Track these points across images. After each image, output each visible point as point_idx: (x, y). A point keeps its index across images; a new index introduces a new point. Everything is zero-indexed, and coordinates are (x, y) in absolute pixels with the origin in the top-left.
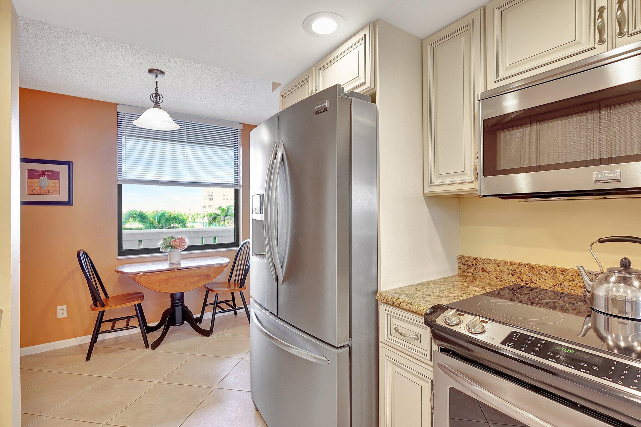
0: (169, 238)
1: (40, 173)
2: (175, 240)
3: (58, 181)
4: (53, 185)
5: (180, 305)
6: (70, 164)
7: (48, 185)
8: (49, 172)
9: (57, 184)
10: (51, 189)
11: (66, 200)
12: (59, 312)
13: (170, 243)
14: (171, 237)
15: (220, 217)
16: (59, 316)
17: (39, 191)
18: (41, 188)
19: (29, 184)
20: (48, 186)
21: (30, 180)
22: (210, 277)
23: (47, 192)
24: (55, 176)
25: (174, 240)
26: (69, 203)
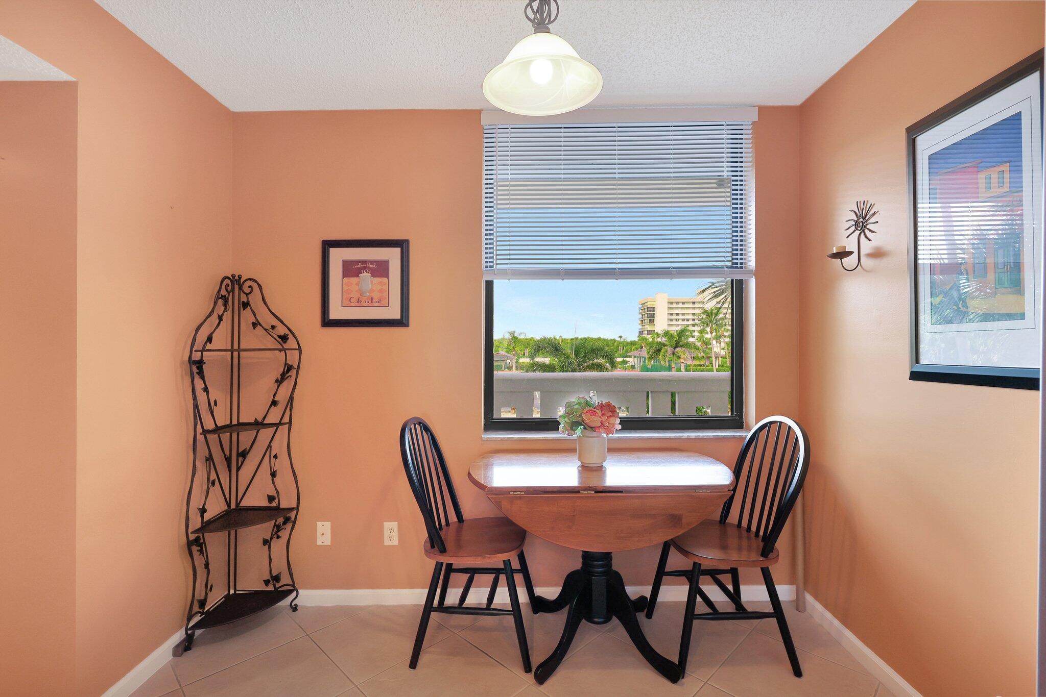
0: (579, 403)
1: (360, 265)
2: (591, 408)
3: (385, 280)
4: (379, 287)
5: (603, 574)
6: (402, 244)
7: (371, 288)
8: (372, 262)
9: (385, 285)
10: (376, 296)
11: (396, 315)
12: (386, 534)
13: (581, 416)
14: (583, 401)
15: (667, 349)
16: (387, 542)
17: (359, 301)
18: (362, 293)
19: (345, 288)
20: (372, 291)
21: (345, 280)
22: (681, 520)
23: (370, 302)
24: (381, 269)
25: (589, 408)
26: (402, 322)
